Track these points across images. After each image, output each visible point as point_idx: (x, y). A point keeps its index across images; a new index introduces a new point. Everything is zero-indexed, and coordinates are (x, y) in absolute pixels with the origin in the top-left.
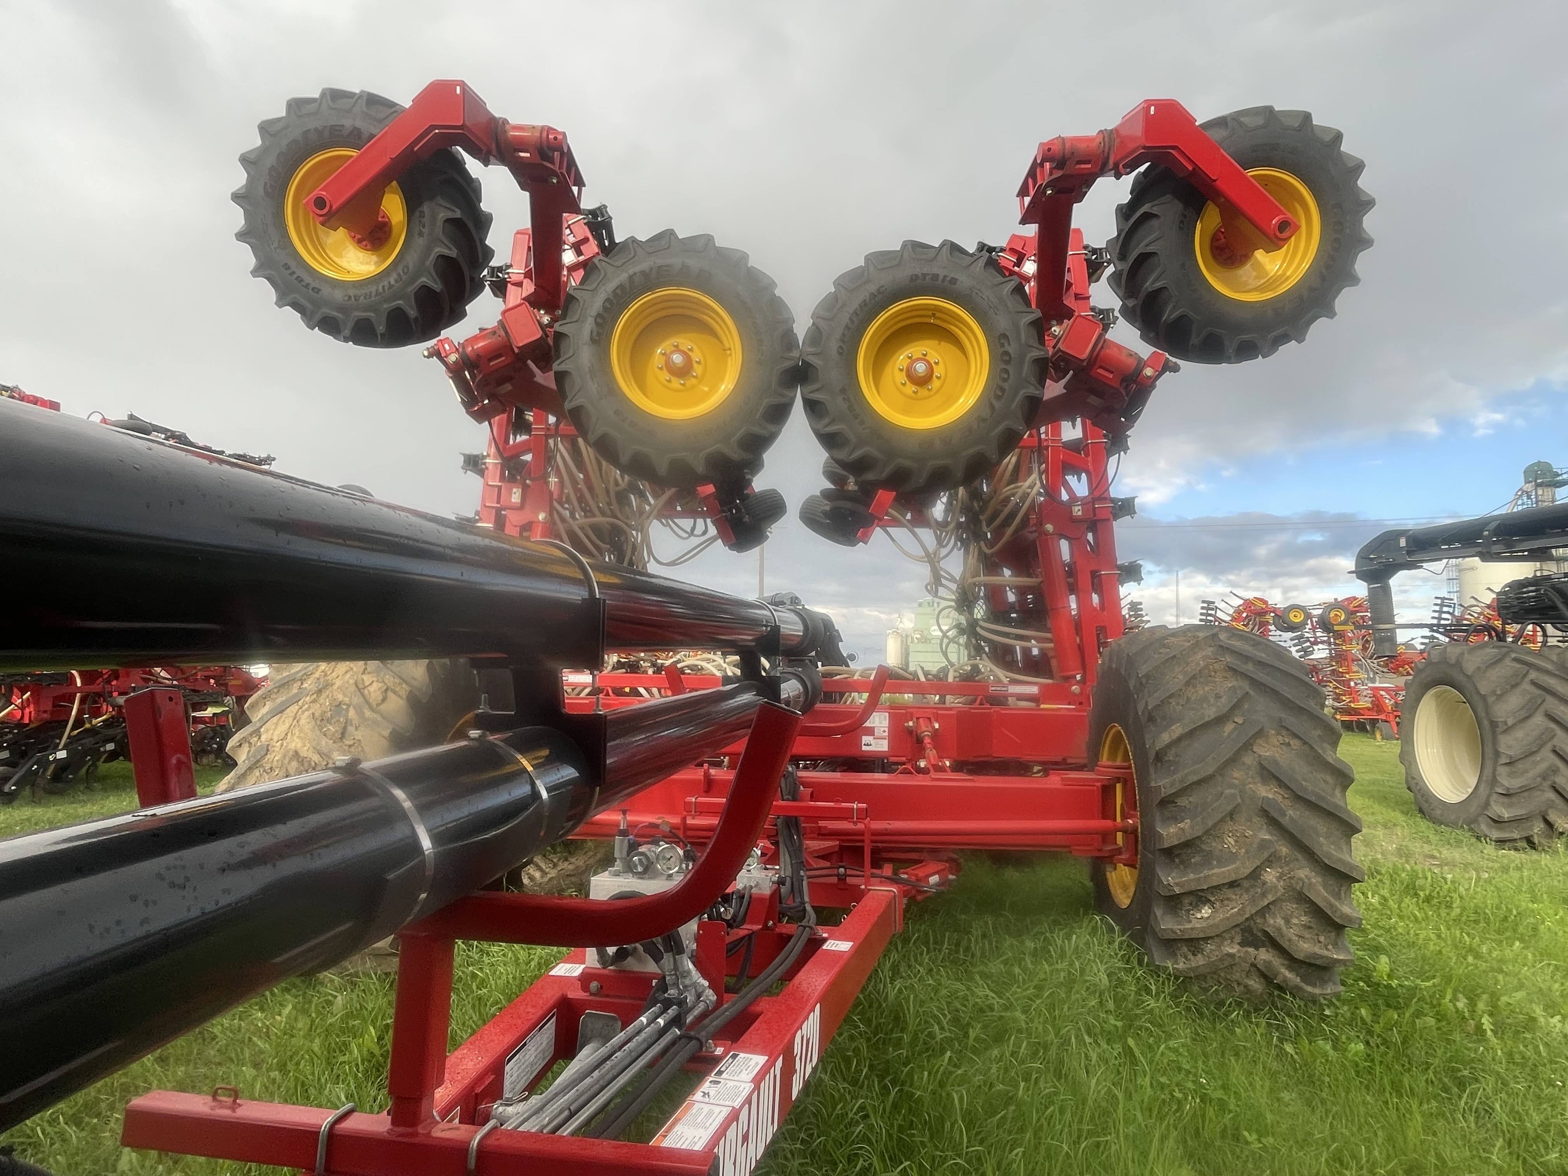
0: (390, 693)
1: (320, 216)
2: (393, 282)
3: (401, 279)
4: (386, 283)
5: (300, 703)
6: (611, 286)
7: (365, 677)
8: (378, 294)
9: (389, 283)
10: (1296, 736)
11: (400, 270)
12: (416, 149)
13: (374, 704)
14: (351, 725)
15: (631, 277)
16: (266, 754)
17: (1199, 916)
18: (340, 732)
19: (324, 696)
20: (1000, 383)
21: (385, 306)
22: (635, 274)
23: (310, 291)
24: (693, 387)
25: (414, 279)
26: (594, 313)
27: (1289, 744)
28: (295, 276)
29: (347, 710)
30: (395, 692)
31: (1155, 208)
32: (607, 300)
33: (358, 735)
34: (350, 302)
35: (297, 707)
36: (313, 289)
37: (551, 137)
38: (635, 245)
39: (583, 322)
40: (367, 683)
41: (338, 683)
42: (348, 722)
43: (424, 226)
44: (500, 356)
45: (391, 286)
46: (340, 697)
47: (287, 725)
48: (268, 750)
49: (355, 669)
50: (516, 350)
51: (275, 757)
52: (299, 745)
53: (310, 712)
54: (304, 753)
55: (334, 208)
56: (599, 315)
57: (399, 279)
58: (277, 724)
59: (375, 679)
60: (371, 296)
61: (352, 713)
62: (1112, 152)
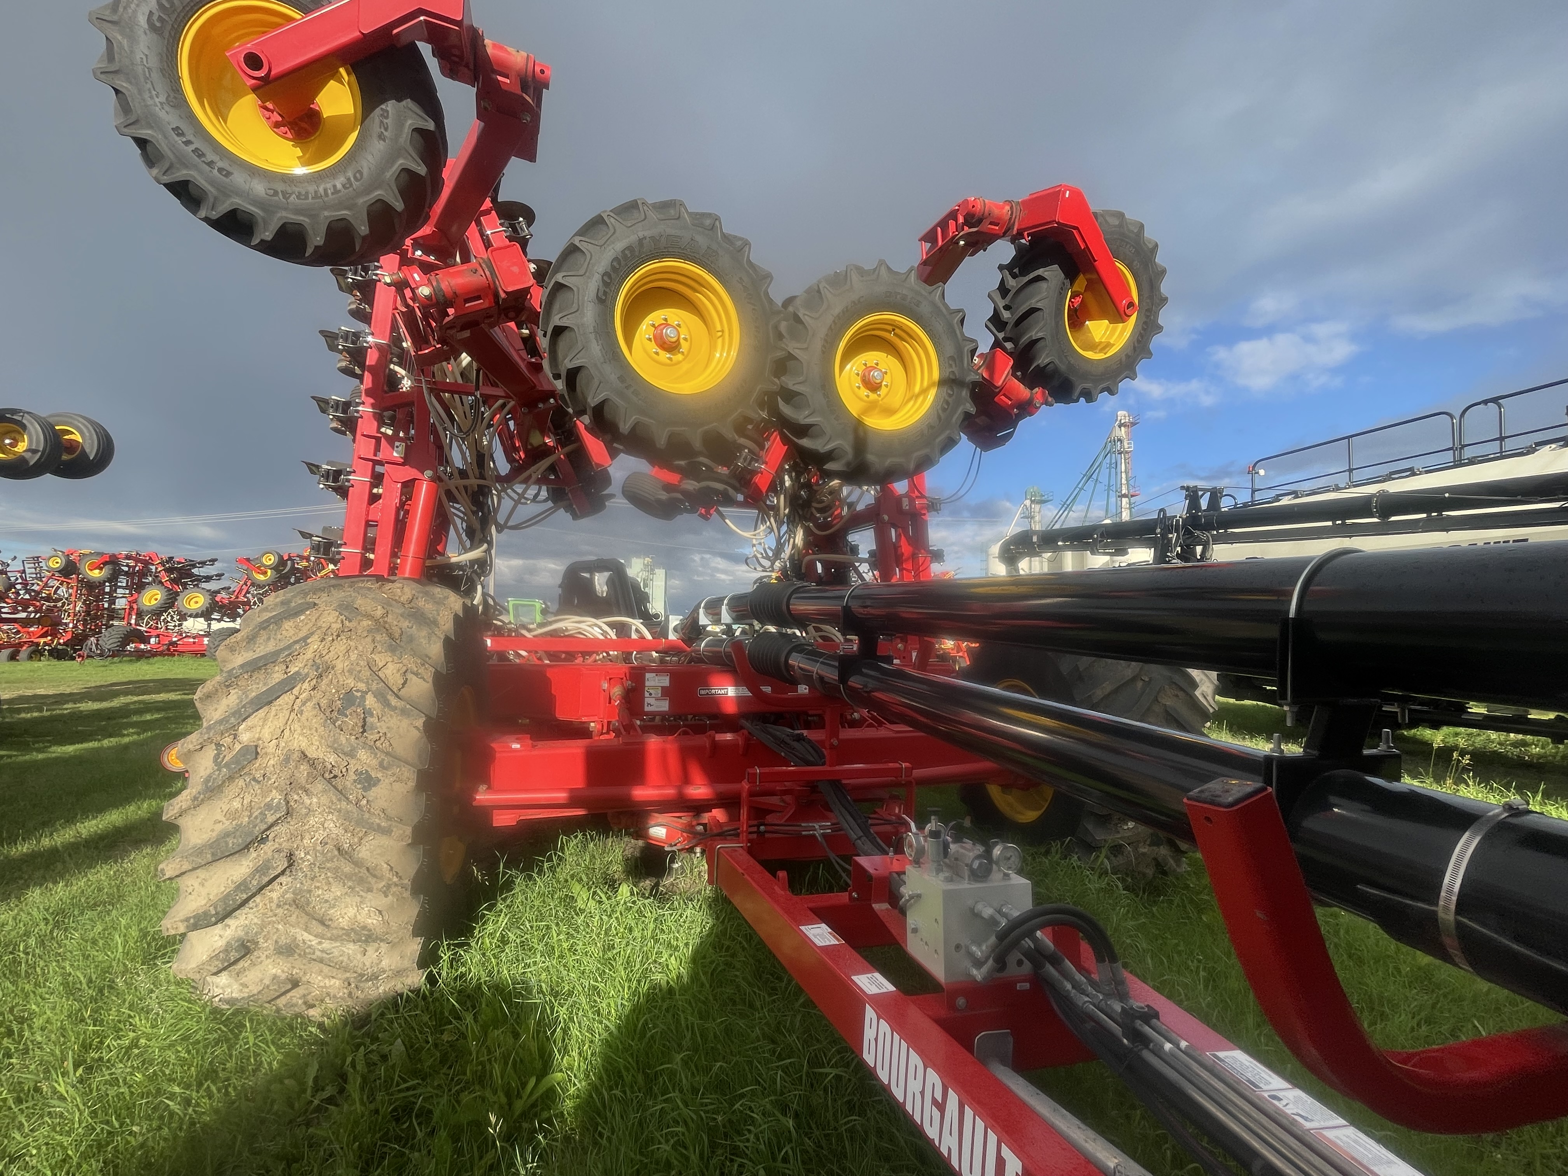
0: (409, 676)
1: (254, 78)
2: (339, 186)
3: (351, 185)
4: (329, 186)
5: (296, 691)
6: (620, 246)
7: (376, 657)
8: (316, 196)
9: (335, 186)
10: (1182, 689)
11: (350, 174)
12: (395, 31)
13: (395, 690)
14: (372, 715)
15: (641, 241)
16: (256, 758)
17: (1126, 827)
18: (360, 725)
19: (325, 681)
20: (947, 398)
21: (326, 213)
22: (645, 238)
23: (215, 171)
24: (679, 362)
25: (368, 190)
26: (601, 270)
27: (1177, 696)
28: (192, 147)
29: (363, 698)
30: (416, 674)
31: (1046, 273)
32: (616, 259)
33: (382, 727)
34: (276, 198)
35: (293, 697)
36: (220, 170)
37: (538, 69)
38: (645, 208)
39: (589, 278)
40: (381, 665)
41: (339, 665)
42: (367, 713)
43: (386, 129)
44: (478, 298)
45: (336, 191)
46: (351, 682)
47: (282, 721)
48: (257, 753)
49: (361, 648)
50: (503, 295)
51: (270, 761)
52: (304, 744)
53: (314, 701)
54: (312, 753)
55: (273, 73)
56: (606, 274)
57: (347, 185)
58: (265, 720)
59: (391, 659)
60: (307, 198)
61: (370, 701)
62: (1017, 220)
